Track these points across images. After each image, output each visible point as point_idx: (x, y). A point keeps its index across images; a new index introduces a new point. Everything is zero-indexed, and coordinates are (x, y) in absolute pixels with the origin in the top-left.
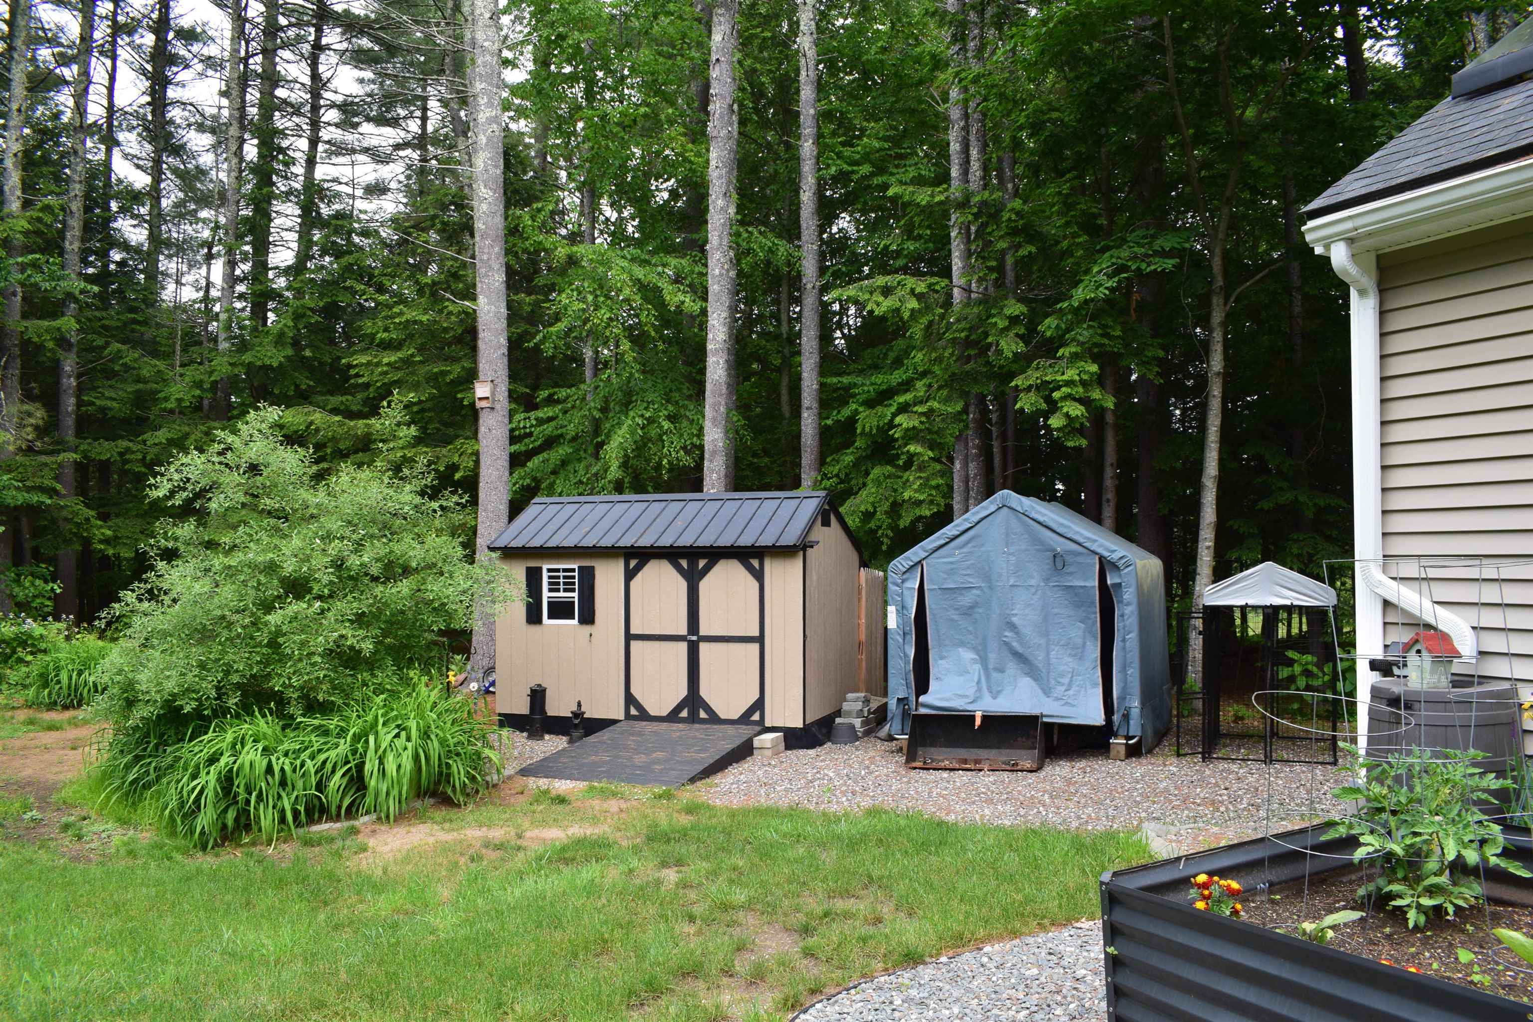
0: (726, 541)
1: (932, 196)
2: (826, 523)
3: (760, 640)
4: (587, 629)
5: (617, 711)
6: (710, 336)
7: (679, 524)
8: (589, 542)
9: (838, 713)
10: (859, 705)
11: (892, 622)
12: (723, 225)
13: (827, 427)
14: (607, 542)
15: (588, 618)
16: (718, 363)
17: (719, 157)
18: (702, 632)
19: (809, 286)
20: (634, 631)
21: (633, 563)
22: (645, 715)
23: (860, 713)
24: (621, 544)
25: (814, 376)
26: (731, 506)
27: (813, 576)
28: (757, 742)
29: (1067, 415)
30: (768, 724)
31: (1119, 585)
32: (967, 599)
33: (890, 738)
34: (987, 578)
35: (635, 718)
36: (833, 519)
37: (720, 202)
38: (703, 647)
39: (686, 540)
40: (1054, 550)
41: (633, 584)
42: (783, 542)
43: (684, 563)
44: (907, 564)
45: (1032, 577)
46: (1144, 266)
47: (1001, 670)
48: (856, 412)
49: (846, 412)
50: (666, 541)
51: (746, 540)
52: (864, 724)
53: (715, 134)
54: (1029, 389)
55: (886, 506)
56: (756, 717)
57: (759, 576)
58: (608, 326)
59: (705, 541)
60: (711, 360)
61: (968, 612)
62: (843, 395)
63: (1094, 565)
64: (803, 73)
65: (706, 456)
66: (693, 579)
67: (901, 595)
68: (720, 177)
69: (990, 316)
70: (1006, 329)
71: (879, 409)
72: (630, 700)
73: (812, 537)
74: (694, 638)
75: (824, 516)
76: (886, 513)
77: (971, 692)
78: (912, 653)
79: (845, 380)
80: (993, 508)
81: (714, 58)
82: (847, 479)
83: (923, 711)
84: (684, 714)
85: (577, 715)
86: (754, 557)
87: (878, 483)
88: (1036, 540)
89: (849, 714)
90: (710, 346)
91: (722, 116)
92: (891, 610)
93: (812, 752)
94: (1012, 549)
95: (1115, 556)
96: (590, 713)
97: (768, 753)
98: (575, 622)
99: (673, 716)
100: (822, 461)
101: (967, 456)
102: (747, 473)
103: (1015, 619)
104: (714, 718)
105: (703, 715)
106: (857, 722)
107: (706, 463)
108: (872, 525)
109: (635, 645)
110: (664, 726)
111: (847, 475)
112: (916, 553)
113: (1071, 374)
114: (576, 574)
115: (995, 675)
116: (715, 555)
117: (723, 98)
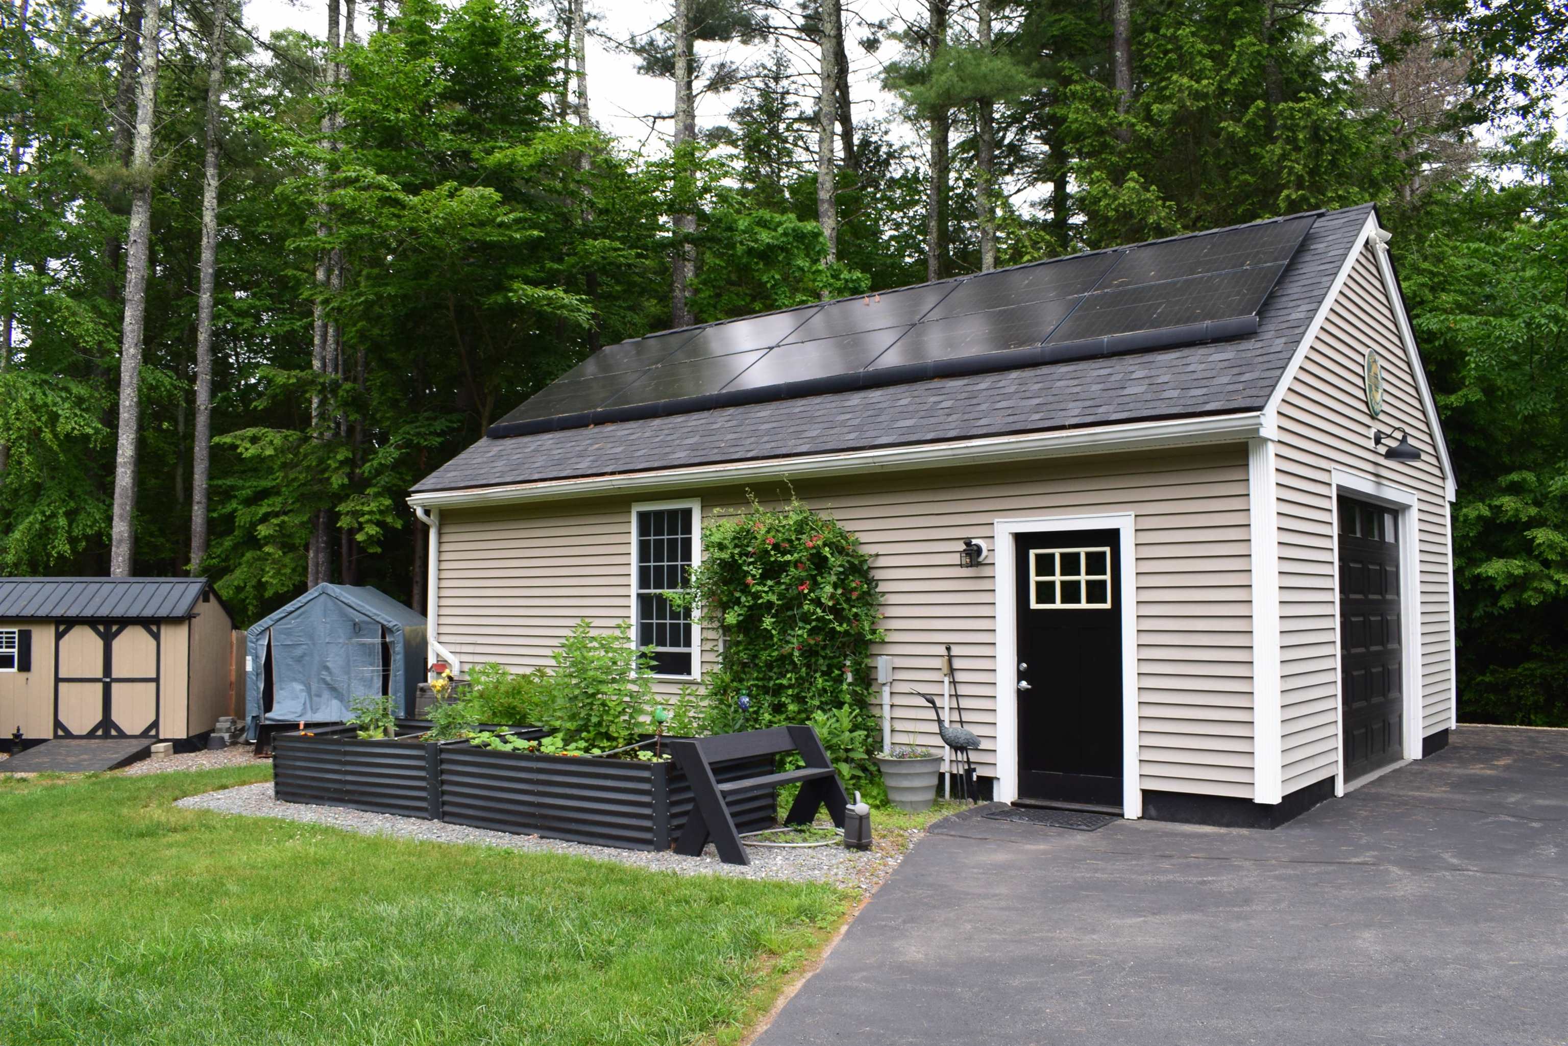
0: (133, 613)
1: (289, 378)
2: (206, 600)
3: (157, 680)
4: (24, 675)
5: (46, 732)
6: (120, 453)
7: (97, 600)
8: (28, 612)
9: (213, 731)
10: (228, 725)
11: (249, 667)
12: (134, 368)
13: (213, 519)
14: (42, 613)
15: (25, 666)
16: (125, 472)
17: (133, 316)
18: (114, 676)
19: (202, 407)
20: (61, 676)
21: (62, 628)
22: (68, 735)
23: (228, 730)
24: (54, 614)
25: (204, 477)
26: (136, 588)
27: (196, 637)
28: (154, 748)
29: (367, 533)
30: (161, 737)
31: (392, 642)
32: (298, 652)
33: (247, 743)
34: (311, 637)
35: (61, 737)
36: (212, 597)
37: (132, 351)
38: (115, 687)
39: (104, 612)
40: (353, 620)
41: (61, 642)
42: (174, 614)
43: (101, 628)
44: (260, 629)
45: (340, 637)
46: (422, 441)
47: (319, 696)
48: (235, 510)
49: (229, 508)
50: (88, 612)
51: (148, 612)
52: (231, 737)
53: (130, 297)
54: (347, 513)
55: (254, 582)
56: (153, 733)
57: (157, 637)
59: (118, 612)
60: (120, 470)
61: (299, 660)
62: (227, 494)
63: (377, 630)
64: (205, 240)
65: (114, 543)
66: (107, 640)
67: (256, 649)
68: (133, 331)
69: (329, 458)
70: (337, 469)
71: (253, 508)
72: (58, 724)
73: (195, 611)
74: (108, 680)
75: (204, 595)
76: (254, 587)
77: (299, 709)
78: (262, 686)
79: (229, 482)
80: (316, 594)
81: (132, 238)
82: (227, 559)
83: (268, 722)
84: (100, 733)
85: (18, 736)
86: (153, 624)
87: (250, 565)
88: (343, 614)
89: (220, 730)
90: (120, 460)
91: (136, 284)
92: (249, 659)
93: (193, 754)
94: (328, 620)
95: (391, 625)
96: (28, 735)
97: (162, 755)
98: (15, 670)
99: (91, 735)
100: (207, 545)
101: (318, 548)
102: (146, 550)
103: (328, 664)
104: (122, 735)
105: (113, 733)
106: (226, 736)
107: (114, 549)
108: (242, 596)
109: (62, 686)
110: (84, 742)
111: (227, 556)
112: (267, 621)
113: (373, 506)
114: (16, 635)
115: (315, 698)
116: (125, 622)
117: (139, 270)
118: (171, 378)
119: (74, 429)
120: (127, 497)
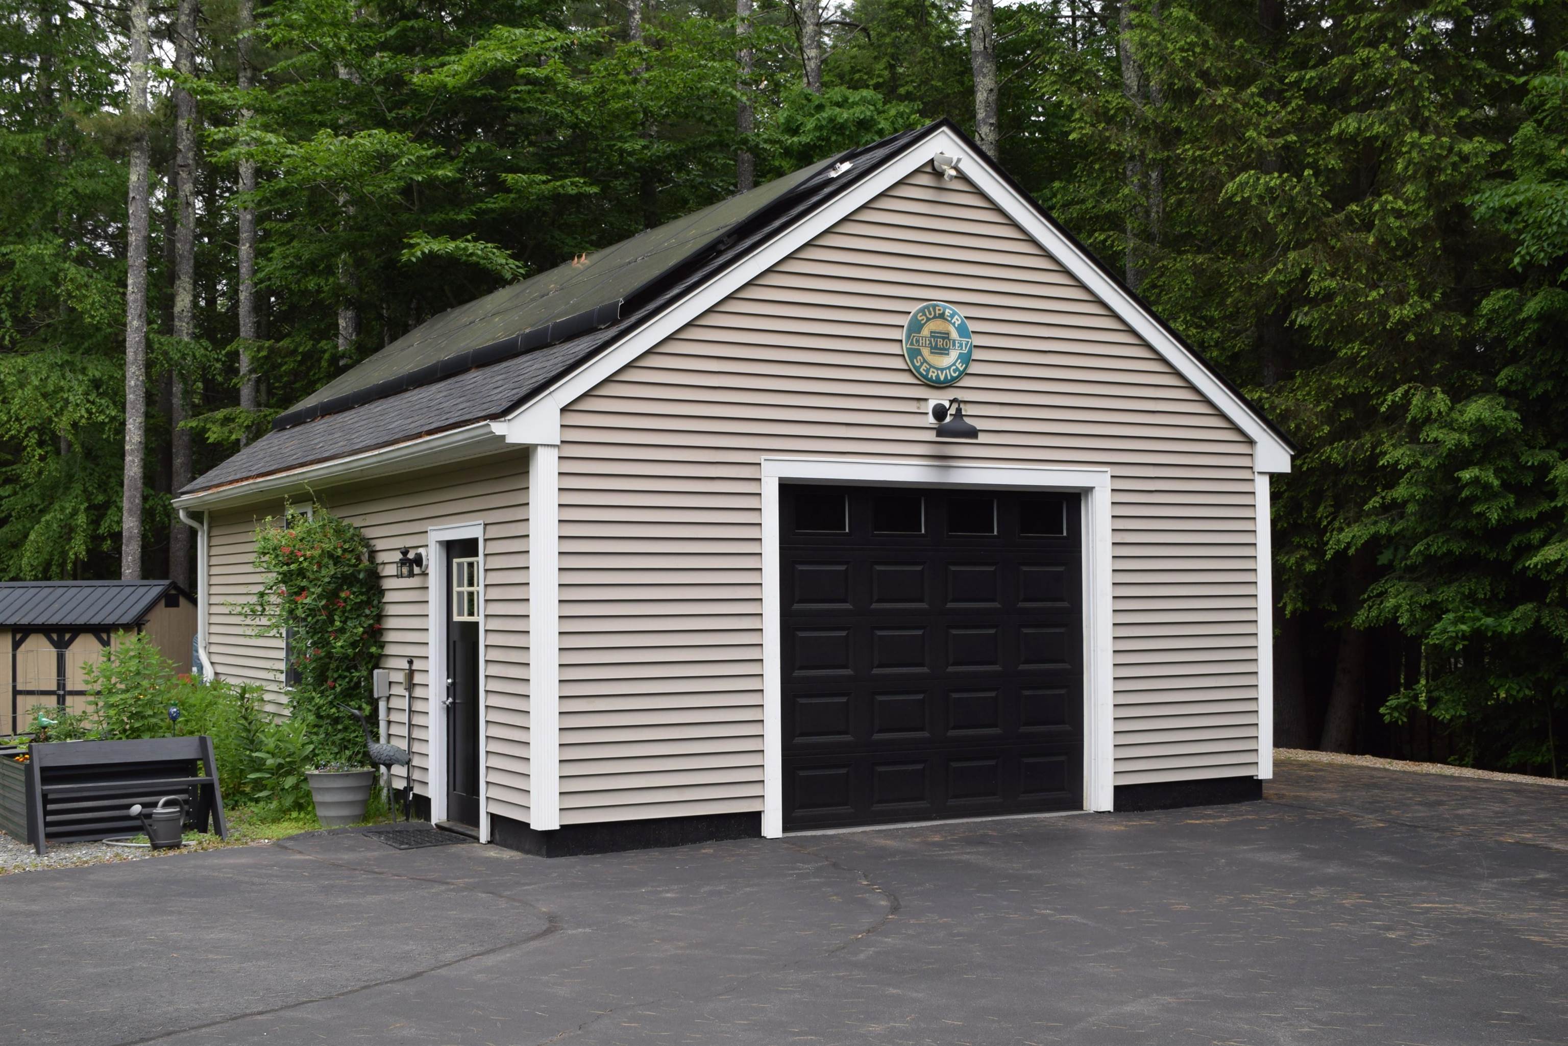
0: (84, 620)
2: (173, 604)
6: (127, 438)
7: (56, 606)
12: (139, 342)
16: (133, 461)
18: (69, 688)
20: (18, 688)
21: (18, 637)
24: (9, 622)
26: (99, 592)
36: (183, 601)
38: (69, 700)
41: (18, 652)
42: (124, 621)
43: (55, 636)
50: (40, 621)
51: (97, 619)
57: (107, 645)
58: (26, 435)
59: (67, 620)
60: (128, 459)
65: (124, 541)
66: (61, 650)
68: (135, 301)
73: (147, 616)
74: (61, 692)
75: (169, 599)
81: (131, 195)
86: (103, 631)
90: (127, 447)
91: (137, 247)
107: (124, 547)
109: (20, 698)
116: (76, 630)
117: (140, 232)
118: (206, 349)
119: (82, 417)
120: (136, 489)
